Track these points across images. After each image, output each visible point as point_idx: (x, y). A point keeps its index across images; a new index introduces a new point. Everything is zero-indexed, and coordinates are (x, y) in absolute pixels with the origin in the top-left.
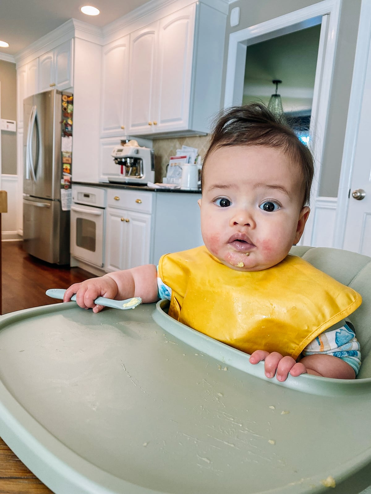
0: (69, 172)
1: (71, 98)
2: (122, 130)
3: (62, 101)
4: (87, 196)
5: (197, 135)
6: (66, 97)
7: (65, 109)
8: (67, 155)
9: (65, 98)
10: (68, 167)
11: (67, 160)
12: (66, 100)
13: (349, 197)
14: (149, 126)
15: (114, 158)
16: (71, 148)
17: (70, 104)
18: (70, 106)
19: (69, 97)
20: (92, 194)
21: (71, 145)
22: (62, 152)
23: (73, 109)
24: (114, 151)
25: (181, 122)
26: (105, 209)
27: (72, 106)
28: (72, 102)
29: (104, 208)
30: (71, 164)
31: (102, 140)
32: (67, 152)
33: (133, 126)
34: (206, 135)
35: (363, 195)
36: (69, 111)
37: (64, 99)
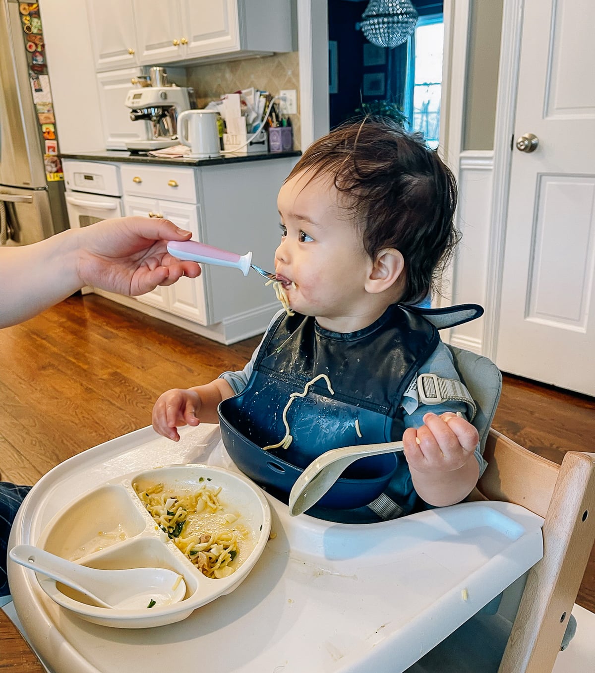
0: (53, 137)
1: (35, 6)
2: (131, 56)
3: (21, 14)
4: (89, 178)
5: (258, 56)
6: (27, 7)
7: (29, 28)
8: (45, 109)
9: (25, 9)
10: (52, 129)
11: (48, 118)
12: (28, 13)
13: (512, 149)
14: (176, 48)
15: (131, 110)
16: (49, 95)
17: (35, 17)
18: (35, 20)
19: (30, 5)
20: (96, 175)
21: (49, 90)
22: (35, 105)
23: (41, 26)
24: (129, 98)
25: (229, 38)
26: (122, 198)
27: (39, 22)
28: (37, 14)
29: (119, 197)
30: (54, 124)
31: (99, 75)
32: (44, 104)
33: (148, 48)
34: (272, 54)
35: (534, 142)
36: (35, 31)
37: (23, 12)
